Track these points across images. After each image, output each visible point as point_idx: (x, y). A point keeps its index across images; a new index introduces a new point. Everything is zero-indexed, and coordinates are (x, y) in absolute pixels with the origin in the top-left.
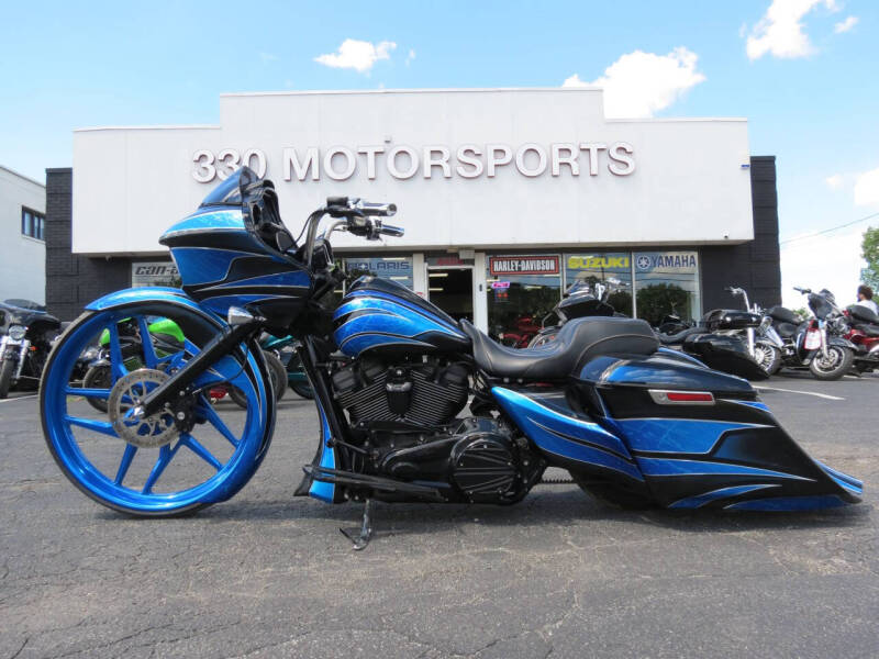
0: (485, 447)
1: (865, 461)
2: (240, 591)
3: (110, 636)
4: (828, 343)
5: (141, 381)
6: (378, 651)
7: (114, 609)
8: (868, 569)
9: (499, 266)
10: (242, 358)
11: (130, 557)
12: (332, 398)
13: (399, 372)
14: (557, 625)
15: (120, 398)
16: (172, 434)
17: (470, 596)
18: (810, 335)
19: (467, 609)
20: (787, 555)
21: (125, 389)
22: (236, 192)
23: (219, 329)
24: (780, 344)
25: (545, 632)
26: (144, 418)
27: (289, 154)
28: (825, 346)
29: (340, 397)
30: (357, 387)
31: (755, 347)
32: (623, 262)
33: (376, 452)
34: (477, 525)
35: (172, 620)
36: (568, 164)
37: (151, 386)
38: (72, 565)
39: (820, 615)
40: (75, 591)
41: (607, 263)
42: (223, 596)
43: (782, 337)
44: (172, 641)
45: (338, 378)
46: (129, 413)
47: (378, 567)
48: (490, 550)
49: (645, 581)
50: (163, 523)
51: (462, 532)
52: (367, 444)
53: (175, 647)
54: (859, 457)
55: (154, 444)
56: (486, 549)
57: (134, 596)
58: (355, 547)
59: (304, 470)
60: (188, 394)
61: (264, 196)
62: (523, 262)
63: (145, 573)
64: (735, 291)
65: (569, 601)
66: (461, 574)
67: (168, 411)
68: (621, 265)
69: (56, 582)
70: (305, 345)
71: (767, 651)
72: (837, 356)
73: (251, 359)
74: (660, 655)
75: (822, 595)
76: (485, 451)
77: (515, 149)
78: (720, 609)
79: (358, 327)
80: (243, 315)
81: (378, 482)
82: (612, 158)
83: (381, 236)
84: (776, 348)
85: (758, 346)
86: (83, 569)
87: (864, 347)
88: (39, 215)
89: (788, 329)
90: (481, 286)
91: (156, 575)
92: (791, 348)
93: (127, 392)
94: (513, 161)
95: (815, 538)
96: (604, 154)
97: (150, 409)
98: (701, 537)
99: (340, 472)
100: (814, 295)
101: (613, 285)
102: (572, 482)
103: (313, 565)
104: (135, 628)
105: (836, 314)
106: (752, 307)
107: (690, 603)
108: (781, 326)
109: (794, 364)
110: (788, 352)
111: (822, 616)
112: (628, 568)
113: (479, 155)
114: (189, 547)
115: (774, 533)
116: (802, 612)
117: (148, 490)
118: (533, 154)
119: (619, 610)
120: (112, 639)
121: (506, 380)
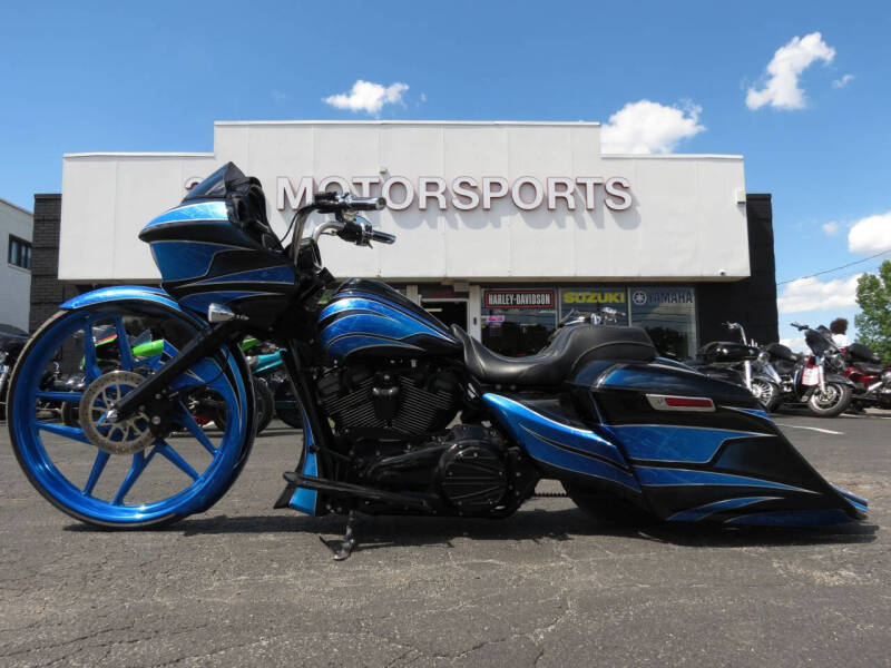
0: (476, 455)
1: (868, 487)
2: (210, 596)
3: (63, 636)
4: (825, 380)
5: (117, 383)
6: (355, 652)
7: (71, 612)
8: (878, 580)
9: (494, 300)
10: (223, 362)
11: (93, 565)
12: (316, 405)
13: (387, 377)
14: (550, 629)
15: (92, 402)
16: (146, 440)
17: (456, 603)
18: (807, 371)
19: (453, 614)
20: (792, 568)
21: (98, 393)
22: (221, 185)
23: (199, 329)
24: (778, 379)
25: (536, 636)
26: (118, 422)
27: (284, 184)
28: (823, 383)
29: (324, 403)
30: (343, 393)
31: (752, 383)
32: (619, 298)
33: (361, 460)
34: (466, 539)
35: (133, 622)
36: (564, 198)
37: (125, 389)
38: (31, 572)
39: (830, 620)
40: (32, 596)
41: (603, 298)
42: (191, 601)
43: (780, 374)
44: (130, 642)
45: (322, 384)
46: (102, 418)
47: (360, 576)
48: (480, 561)
49: (642, 589)
50: (134, 535)
51: (450, 545)
52: (352, 453)
53: (134, 647)
54: (860, 483)
55: (127, 451)
56: (475, 561)
57: (95, 600)
58: (336, 557)
59: (285, 477)
60: (164, 397)
61: (250, 194)
62: (518, 296)
63: (109, 580)
64: (732, 326)
65: (562, 607)
66: (447, 583)
67: (143, 415)
68: (617, 301)
69: (12, 587)
70: (290, 350)
71: (775, 653)
72: (835, 392)
73: (232, 363)
74: (659, 657)
75: (830, 604)
76: (476, 459)
77: (511, 183)
78: (722, 615)
79: (344, 328)
80: (224, 312)
81: (361, 490)
82: (608, 193)
83: (372, 242)
84: (774, 384)
85: (756, 381)
86: (42, 575)
87: (861, 386)
88: (27, 245)
89: (786, 366)
90: (475, 320)
91: (120, 582)
92: (788, 385)
93: (100, 396)
94: (510, 193)
95: (820, 553)
96: (601, 189)
97: (123, 414)
98: (701, 551)
99: (321, 480)
100: (811, 331)
101: (609, 315)
102: (566, 496)
103: (291, 574)
104: (92, 628)
105: (834, 350)
106: (749, 342)
107: (691, 609)
108: (777, 363)
109: (793, 401)
110: (785, 389)
111: (832, 622)
112: (625, 579)
113: (475, 187)
114: (159, 556)
115: (778, 549)
116: (811, 618)
117: (119, 501)
118: (529, 187)
119: (615, 616)
120: (65, 639)
121: (499, 387)
